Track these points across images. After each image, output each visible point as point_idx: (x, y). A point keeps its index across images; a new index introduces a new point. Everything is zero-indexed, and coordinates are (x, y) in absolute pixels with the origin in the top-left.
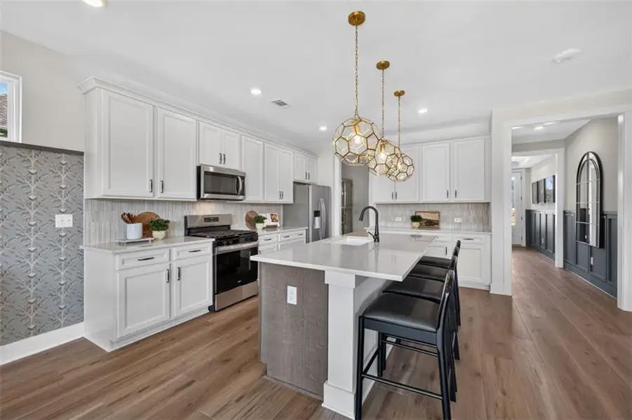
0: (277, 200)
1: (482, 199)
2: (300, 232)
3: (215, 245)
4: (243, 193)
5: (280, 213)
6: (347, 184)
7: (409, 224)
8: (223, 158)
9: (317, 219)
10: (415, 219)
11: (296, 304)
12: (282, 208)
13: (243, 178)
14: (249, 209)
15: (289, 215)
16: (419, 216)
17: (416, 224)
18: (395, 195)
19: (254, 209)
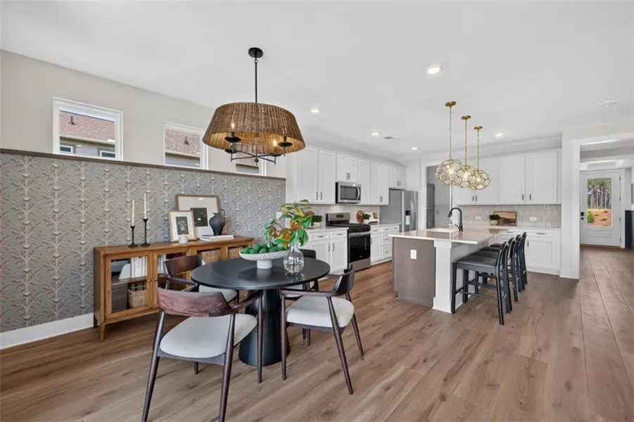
0: (378, 203)
1: (554, 202)
2: (396, 227)
3: (349, 232)
4: (359, 199)
5: (378, 212)
6: (431, 188)
7: (488, 222)
8: (348, 176)
9: (408, 217)
10: (492, 217)
11: (416, 258)
12: (379, 208)
13: (360, 188)
14: (359, 209)
15: (385, 213)
16: (497, 216)
17: (494, 222)
18: (474, 198)
19: (362, 209)
